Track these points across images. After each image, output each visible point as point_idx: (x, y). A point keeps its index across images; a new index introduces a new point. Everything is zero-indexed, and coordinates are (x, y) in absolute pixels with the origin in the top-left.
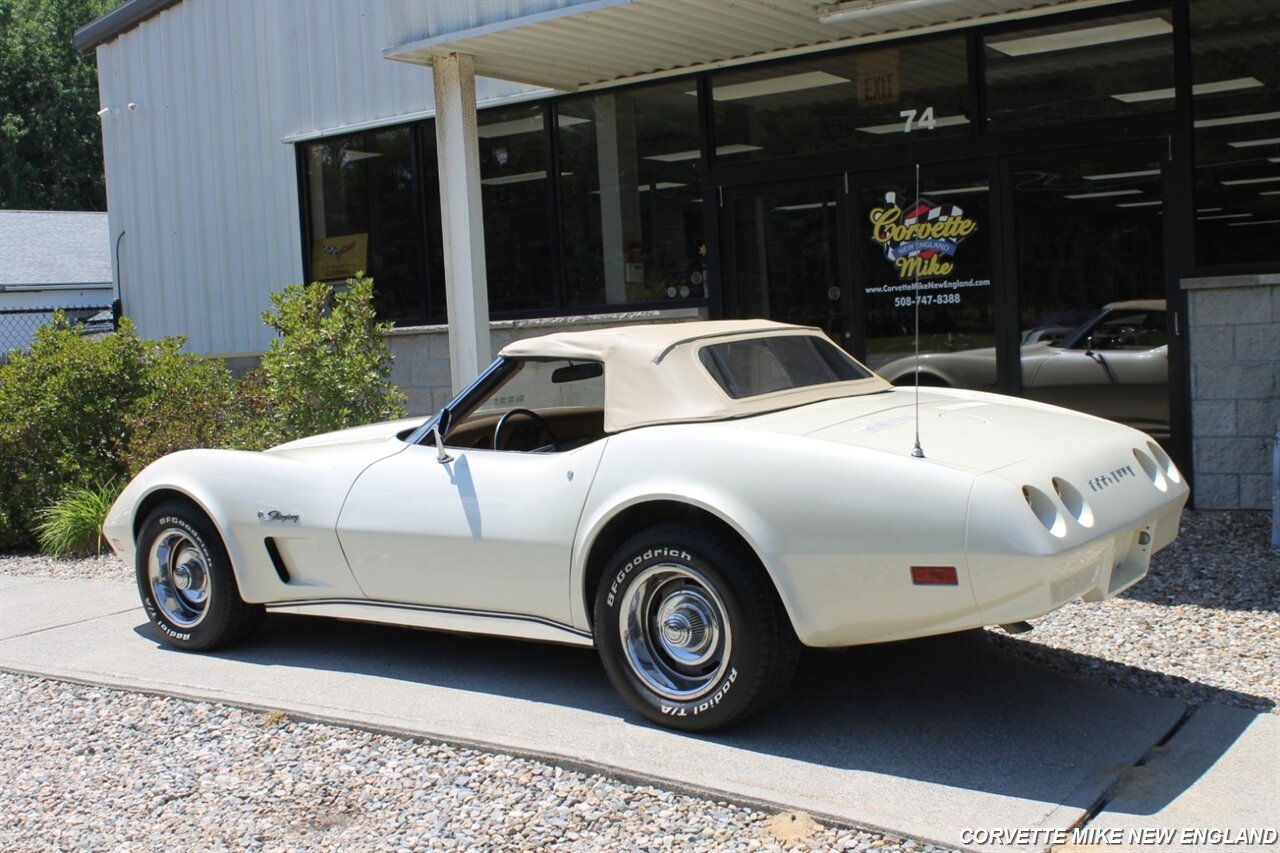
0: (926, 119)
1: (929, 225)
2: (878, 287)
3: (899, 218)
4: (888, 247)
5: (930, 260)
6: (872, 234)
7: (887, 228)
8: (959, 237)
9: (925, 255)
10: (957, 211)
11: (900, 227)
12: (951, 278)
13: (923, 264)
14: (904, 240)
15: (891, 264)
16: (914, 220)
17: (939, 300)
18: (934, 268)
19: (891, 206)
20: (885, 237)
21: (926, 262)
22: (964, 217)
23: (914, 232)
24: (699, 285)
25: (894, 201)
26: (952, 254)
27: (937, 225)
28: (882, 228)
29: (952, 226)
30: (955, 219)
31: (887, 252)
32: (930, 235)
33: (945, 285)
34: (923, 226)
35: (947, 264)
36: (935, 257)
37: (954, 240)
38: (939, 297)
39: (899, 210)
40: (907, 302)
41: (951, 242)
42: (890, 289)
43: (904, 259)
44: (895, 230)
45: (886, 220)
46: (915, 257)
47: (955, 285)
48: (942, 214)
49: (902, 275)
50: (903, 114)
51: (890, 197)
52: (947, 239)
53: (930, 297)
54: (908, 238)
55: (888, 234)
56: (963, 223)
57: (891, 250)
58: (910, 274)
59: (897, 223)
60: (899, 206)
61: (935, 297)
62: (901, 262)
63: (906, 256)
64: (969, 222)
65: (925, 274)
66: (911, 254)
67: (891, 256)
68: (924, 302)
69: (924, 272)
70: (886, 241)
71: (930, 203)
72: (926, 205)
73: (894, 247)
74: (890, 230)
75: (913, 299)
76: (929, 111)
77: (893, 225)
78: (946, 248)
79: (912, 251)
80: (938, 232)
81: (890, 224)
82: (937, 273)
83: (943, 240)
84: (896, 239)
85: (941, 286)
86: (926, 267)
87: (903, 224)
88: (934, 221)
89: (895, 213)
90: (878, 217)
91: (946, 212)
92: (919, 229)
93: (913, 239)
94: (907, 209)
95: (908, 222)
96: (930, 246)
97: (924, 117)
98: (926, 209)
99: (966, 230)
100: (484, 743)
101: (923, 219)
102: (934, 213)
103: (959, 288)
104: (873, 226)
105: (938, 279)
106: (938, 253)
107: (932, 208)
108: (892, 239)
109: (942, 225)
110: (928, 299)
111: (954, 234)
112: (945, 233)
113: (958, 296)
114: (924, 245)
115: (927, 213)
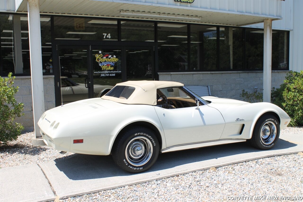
0: (109, 36)
1: (109, 59)
2: (97, 72)
3: (102, 57)
4: (99, 63)
5: (109, 66)
6: (96, 60)
7: (99, 59)
8: (115, 62)
9: (108, 65)
10: (115, 56)
11: (102, 59)
12: (113, 70)
13: (107, 67)
14: (103, 62)
15: (100, 67)
16: (105, 57)
17: (111, 75)
18: (110, 68)
19: (100, 54)
20: (99, 61)
21: (108, 67)
22: (116, 58)
23: (105, 60)
24: (49, 69)
25: (101, 53)
26: (113, 65)
27: (110, 59)
28: (98, 59)
29: (113, 59)
30: (114, 58)
31: (99, 64)
32: (109, 61)
33: (112, 72)
34: (107, 59)
35: (112, 68)
36: (110, 66)
37: (114, 62)
38: (111, 74)
39: (102, 55)
40: (104, 75)
41: (113, 63)
42: (100, 72)
43: (103, 66)
44: (101, 59)
45: (99, 57)
46: (106, 66)
47: (114, 72)
48: (111, 57)
49: (103, 69)
50: (104, 34)
51: (100, 52)
52: (113, 62)
53: (109, 74)
54: (104, 61)
55: (99, 60)
56: (116, 59)
57: (100, 64)
58: (104, 69)
59: (102, 58)
60: (102, 54)
61: (110, 74)
62: (102, 66)
63: (104, 65)
64: (117, 59)
65: (108, 69)
66: (105, 65)
67: (100, 65)
68: (107, 75)
69: (107, 69)
70: (99, 62)
71: (109, 54)
72: (108, 54)
73: (101, 63)
74: (100, 59)
75: (105, 75)
76: (109, 34)
77: (101, 58)
78: (112, 64)
79: (105, 64)
80: (111, 61)
81: (100, 58)
82: (110, 69)
83: (112, 62)
84: (101, 61)
85: (111, 72)
86: (108, 68)
87: (103, 58)
88: (110, 58)
89: (101, 55)
90: (97, 56)
91: (112, 56)
92: (106, 59)
93: (105, 61)
94: (104, 55)
95: (104, 58)
96: (109, 63)
97: (108, 35)
98: (108, 55)
99: (116, 61)
100: (257, 158)
101: (107, 57)
102: (110, 56)
103: (115, 73)
104: (96, 58)
105: (111, 71)
106: (111, 65)
107: (109, 55)
108: (100, 61)
109: (111, 59)
110: (108, 75)
111: (114, 61)
112: (112, 61)
113: (114, 74)
114: (107, 63)
115: (108, 56)
